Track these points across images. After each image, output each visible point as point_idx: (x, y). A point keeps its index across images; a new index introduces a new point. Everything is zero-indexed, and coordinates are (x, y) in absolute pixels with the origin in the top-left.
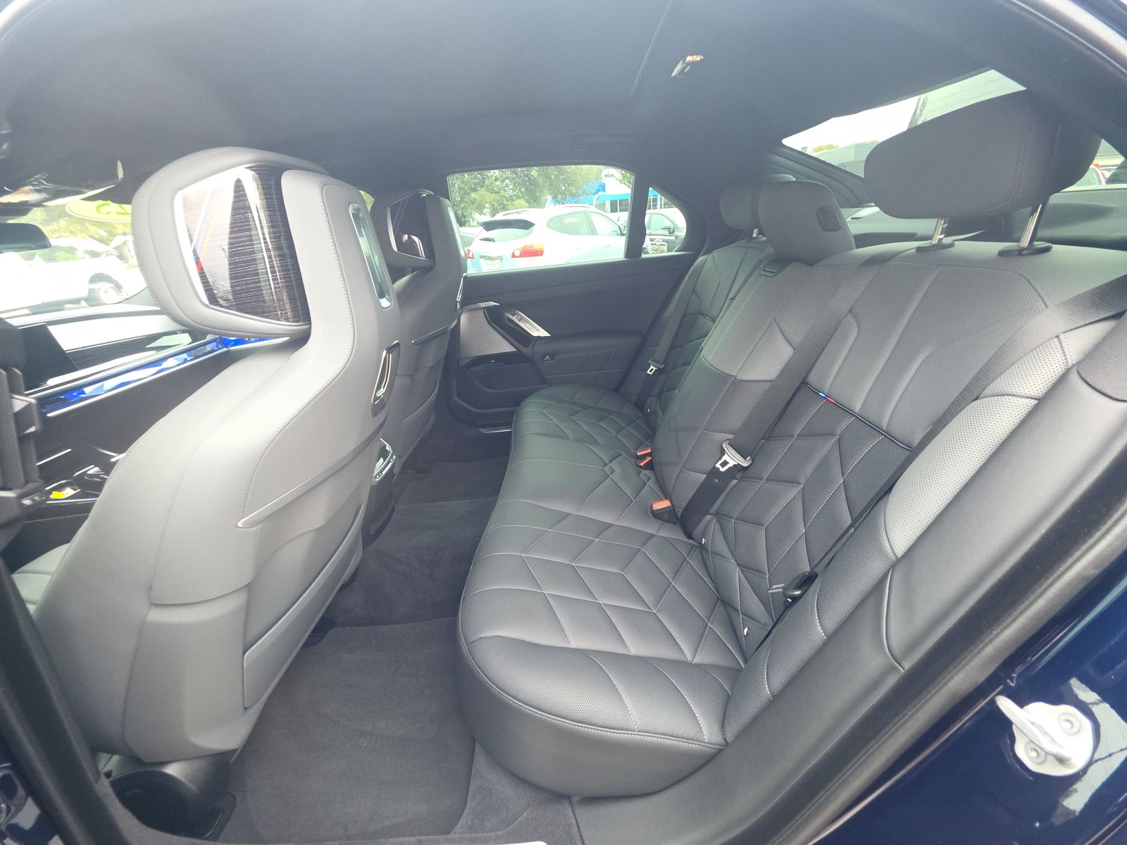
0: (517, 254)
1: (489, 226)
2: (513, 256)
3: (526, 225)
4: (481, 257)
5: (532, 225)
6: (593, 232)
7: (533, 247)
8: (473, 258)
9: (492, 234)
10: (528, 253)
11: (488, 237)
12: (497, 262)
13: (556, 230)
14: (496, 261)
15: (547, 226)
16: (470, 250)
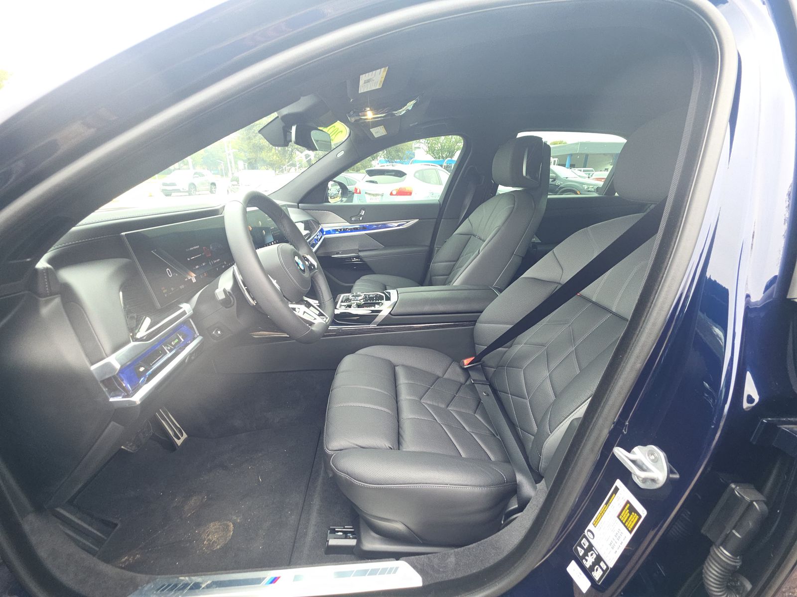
0: (394, 193)
1: (371, 173)
2: (391, 194)
3: (400, 174)
4: (366, 193)
5: (405, 174)
7: (405, 189)
8: (360, 193)
9: (373, 178)
10: (401, 193)
12: (380, 197)
13: (420, 180)
14: (377, 197)
15: (414, 176)
16: (357, 187)
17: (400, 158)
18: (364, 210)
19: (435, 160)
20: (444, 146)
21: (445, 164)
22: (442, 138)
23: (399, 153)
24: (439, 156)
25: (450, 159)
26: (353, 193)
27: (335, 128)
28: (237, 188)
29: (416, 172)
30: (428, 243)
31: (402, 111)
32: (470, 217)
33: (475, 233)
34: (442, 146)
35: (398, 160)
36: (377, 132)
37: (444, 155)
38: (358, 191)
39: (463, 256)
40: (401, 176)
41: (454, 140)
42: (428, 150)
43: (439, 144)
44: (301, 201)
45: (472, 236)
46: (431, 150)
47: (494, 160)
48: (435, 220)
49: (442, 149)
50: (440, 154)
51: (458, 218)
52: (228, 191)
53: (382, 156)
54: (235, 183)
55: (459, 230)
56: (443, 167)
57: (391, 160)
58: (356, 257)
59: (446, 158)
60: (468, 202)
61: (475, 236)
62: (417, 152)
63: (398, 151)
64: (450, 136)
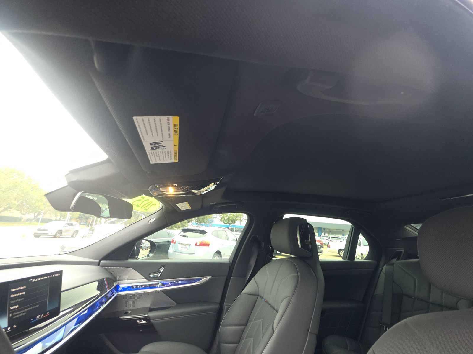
0: (198, 244)
1: (185, 231)
2: (196, 245)
3: (203, 232)
4: (179, 243)
5: (206, 232)
6: (228, 239)
7: (205, 242)
8: (175, 243)
9: (186, 234)
10: (202, 244)
11: (184, 235)
13: (216, 236)
15: (212, 234)
16: (174, 239)
17: (205, 223)
18: (163, 267)
19: (224, 224)
20: (230, 218)
21: (230, 227)
22: (229, 214)
23: (204, 220)
24: (227, 223)
25: (233, 224)
26: (171, 243)
27: (149, 201)
28: (91, 235)
29: (213, 232)
30: (218, 300)
31: (204, 191)
32: (256, 277)
33: (262, 295)
34: (228, 218)
35: (203, 224)
36: (183, 207)
37: (230, 223)
38: (174, 242)
39: (251, 321)
40: (203, 234)
41: (235, 215)
42: (221, 219)
43: (227, 217)
44: (105, 258)
45: (259, 297)
46: (223, 219)
47: (271, 232)
48: (226, 277)
49: (229, 219)
50: (228, 222)
51: (245, 276)
52: (83, 237)
53: (195, 221)
54: (91, 232)
55: (246, 290)
56: (229, 229)
57: (199, 223)
58: (145, 319)
59: (231, 224)
60: (253, 263)
61: (262, 298)
62: (215, 219)
63: (204, 219)
64: (233, 213)
